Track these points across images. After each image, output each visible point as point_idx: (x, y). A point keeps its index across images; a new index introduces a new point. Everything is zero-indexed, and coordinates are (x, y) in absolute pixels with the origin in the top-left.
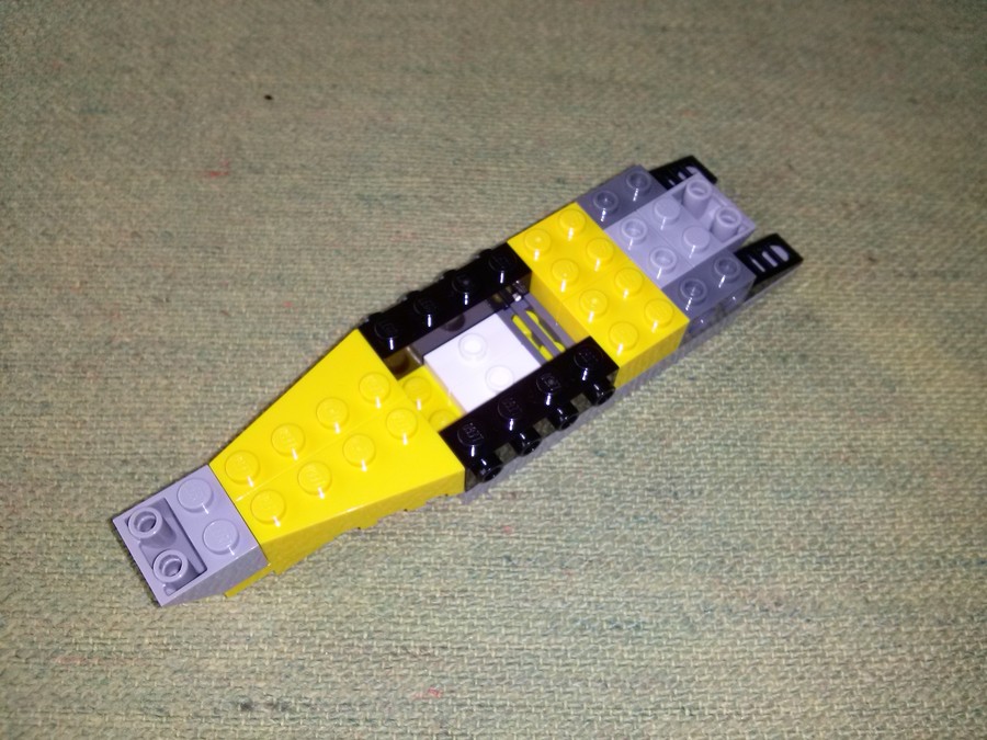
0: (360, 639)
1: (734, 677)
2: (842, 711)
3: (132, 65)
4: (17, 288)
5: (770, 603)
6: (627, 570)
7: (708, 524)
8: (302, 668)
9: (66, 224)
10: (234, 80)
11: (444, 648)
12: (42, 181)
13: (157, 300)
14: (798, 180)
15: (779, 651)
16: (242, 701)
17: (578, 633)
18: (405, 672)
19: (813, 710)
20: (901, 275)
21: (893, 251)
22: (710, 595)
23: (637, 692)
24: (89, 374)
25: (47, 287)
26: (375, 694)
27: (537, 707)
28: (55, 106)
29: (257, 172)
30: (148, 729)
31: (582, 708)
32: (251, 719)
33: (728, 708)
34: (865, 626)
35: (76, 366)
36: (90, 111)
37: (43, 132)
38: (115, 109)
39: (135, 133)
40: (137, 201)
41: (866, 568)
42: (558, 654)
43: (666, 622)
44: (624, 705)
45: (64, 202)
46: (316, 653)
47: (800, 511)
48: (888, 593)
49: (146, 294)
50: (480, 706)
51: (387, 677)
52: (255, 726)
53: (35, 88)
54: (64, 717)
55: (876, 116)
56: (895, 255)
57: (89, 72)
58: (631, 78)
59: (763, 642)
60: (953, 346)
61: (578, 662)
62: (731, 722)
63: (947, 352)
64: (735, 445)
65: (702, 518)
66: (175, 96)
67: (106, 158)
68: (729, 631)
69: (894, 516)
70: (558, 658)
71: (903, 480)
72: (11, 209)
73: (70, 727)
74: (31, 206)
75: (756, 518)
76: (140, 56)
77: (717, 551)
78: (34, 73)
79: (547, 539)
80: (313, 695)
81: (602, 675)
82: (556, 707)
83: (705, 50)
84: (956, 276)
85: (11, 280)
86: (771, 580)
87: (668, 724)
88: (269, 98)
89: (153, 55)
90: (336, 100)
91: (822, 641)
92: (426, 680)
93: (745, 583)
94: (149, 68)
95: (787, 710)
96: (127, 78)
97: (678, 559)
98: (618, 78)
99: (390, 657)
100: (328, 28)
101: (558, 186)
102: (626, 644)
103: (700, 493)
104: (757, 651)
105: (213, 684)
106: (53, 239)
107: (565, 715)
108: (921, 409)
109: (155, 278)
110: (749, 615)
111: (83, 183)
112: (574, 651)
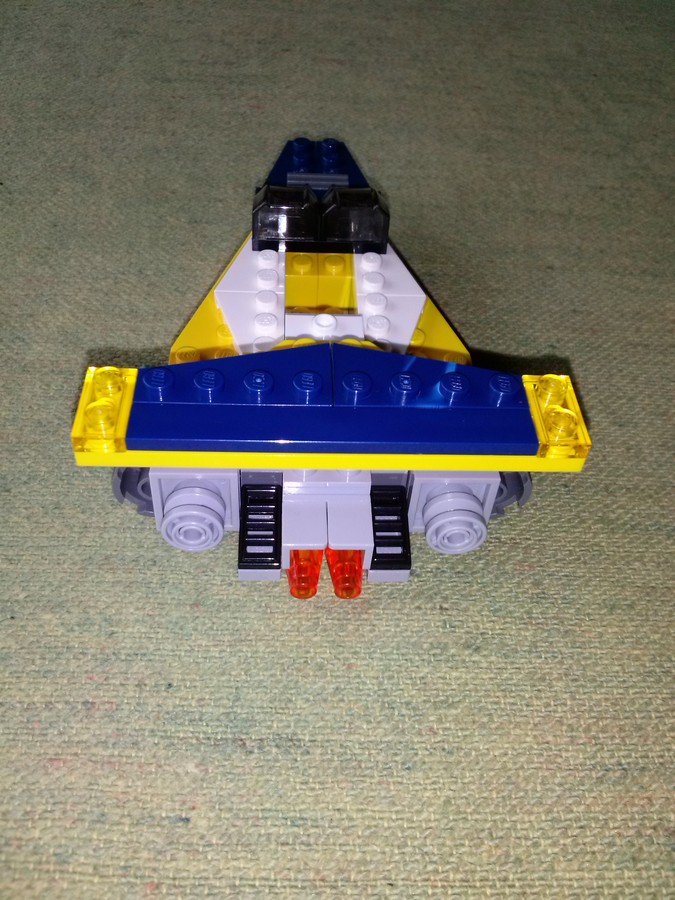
3: (221, 197)
6: (657, 494)
9: (192, 285)
11: (528, 539)
12: (169, 260)
17: (630, 532)
18: (501, 553)
26: (481, 566)
27: (611, 577)
28: (168, 218)
31: (645, 578)
36: (196, 222)
37: (163, 232)
38: (215, 222)
42: (619, 544)
45: (187, 273)
50: (566, 576)
51: (488, 555)
53: (151, 207)
57: (190, 200)
58: (585, 213)
61: (635, 551)
70: (618, 547)
72: (147, 275)
73: (243, 585)
74: (163, 274)
76: (226, 192)
78: (148, 198)
79: (591, 475)
81: (656, 559)
82: (625, 578)
83: (633, 200)
85: (155, 315)
89: (236, 192)
92: (519, 558)
94: (235, 199)
96: (220, 205)
98: (576, 213)
101: (549, 270)
102: (668, 539)
106: (184, 294)
107: (633, 583)
111: (199, 263)
112: (629, 543)
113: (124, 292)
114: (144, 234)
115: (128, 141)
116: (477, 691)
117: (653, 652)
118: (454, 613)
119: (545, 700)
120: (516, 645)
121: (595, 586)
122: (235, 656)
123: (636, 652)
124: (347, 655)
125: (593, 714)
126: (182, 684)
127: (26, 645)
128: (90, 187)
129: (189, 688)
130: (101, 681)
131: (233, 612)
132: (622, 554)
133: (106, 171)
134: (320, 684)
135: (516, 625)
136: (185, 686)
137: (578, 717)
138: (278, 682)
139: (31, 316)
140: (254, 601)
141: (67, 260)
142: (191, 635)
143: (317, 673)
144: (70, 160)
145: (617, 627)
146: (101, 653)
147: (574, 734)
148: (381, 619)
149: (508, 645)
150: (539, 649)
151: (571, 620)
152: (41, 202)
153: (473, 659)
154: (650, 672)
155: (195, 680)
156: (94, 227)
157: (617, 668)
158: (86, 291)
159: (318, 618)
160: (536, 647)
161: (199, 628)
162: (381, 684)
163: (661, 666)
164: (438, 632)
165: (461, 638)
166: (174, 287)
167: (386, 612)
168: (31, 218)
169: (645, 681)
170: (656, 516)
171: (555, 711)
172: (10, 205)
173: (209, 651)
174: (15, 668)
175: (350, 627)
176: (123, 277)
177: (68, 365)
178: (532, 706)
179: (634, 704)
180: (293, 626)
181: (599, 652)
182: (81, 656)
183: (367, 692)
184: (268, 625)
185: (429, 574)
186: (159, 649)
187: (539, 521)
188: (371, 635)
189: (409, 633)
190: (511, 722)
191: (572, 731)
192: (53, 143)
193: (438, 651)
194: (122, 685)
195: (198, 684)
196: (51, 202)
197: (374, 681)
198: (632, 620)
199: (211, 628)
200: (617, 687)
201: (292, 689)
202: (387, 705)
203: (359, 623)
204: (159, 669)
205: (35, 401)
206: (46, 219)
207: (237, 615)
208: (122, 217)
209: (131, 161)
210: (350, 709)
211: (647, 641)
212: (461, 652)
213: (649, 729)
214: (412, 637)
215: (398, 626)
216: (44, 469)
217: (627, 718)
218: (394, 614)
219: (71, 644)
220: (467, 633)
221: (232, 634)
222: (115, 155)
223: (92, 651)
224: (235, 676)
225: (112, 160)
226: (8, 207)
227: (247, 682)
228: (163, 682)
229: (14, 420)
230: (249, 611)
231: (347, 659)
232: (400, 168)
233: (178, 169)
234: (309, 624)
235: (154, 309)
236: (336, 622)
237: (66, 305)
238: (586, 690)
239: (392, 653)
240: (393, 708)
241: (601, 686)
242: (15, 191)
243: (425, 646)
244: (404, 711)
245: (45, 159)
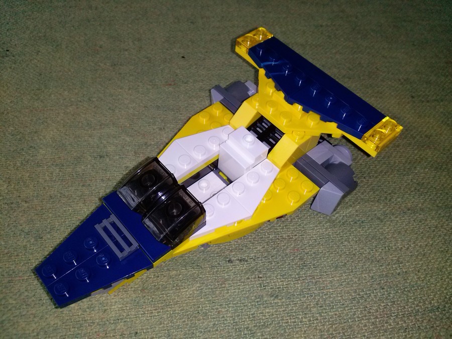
0: (265, 235)
1: (400, 235)
2: (439, 242)
3: (127, 48)
4: (104, 128)
5: (405, 210)
6: (354, 204)
7: (378, 186)
8: (246, 246)
9: (117, 105)
10: (168, 52)
11: (296, 235)
12: (103, 91)
13: (160, 129)
14: (381, 73)
15: (412, 225)
16: (228, 259)
17: (342, 226)
18: (284, 244)
19: (429, 243)
20: (423, 102)
21: (419, 94)
22: (384, 209)
23: (368, 243)
24: (141, 155)
25: (116, 127)
26: (275, 252)
27: (334, 251)
28: (100, 64)
29: (185, 83)
30: (195, 273)
31: (350, 250)
32: (233, 265)
33: (400, 245)
34: (439, 214)
35: (135, 153)
36: (115, 65)
37: (98, 73)
38: (125, 64)
39: (135, 71)
40: (143, 96)
41: (435, 196)
42: (338, 233)
43: (372, 219)
44: (365, 248)
45: (114, 97)
46: (250, 241)
47: (408, 180)
48: (444, 203)
49: (156, 127)
50: (314, 253)
51: (278, 246)
52: (234, 268)
53: (90, 58)
54: (162, 273)
55: (403, 50)
56: (420, 95)
57: (110, 51)
58: (314, 43)
59: (406, 223)
60: (446, 123)
61: (345, 235)
62: (403, 250)
63: (444, 125)
64: (381, 161)
65: (375, 184)
66: (147, 58)
67: (127, 81)
68: (394, 220)
69: (440, 178)
70: (337, 235)
71: (440, 167)
72: (93, 101)
73: (165, 276)
74: (101, 100)
75: (395, 183)
76: (129, 45)
77: (384, 195)
78: (88, 52)
80: (252, 255)
81: (355, 239)
82: (341, 251)
83: (338, 32)
84: (442, 101)
85: (100, 125)
86: (404, 203)
87: (381, 252)
88: (183, 57)
89: (134, 44)
90: (208, 57)
91: (426, 220)
92: (292, 246)
93: (396, 204)
94: (134, 49)
95: (421, 244)
96: (126, 53)
97: (371, 199)
98: (309, 43)
99: (277, 240)
100: (198, 32)
102: (360, 228)
103: (373, 176)
104: (405, 226)
105: (216, 255)
106: (113, 110)
107: (345, 253)
108: (440, 144)
109: (158, 121)
110: (400, 215)
111: (120, 90)
112: (342, 232)
113: (82, 112)
114: (88, 75)
115: (73, 16)
116: (278, 318)
117: (355, 288)
118: (264, 279)
119: (308, 319)
120: (294, 292)
121: (328, 256)
122: (165, 314)
123: (348, 289)
124: (217, 307)
125: (330, 323)
126: (142, 331)
127: (65, 321)
128: (56, 48)
129: (146, 333)
130: (103, 335)
131: (162, 291)
132: (340, 238)
133: (63, 37)
134: (206, 323)
135: (293, 281)
136: (144, 332)
137: (323, 325)
138: (187, 324)
139: (36, 132)
140: (170, 284)
141: (50, 95)
142: (143, 305)
143: (204, 318)
144: (43, 31)
145: (339, 277)
146: (101, 321)
147: (322, 333)
148: (231, 286)
149: (290, 293)
150: (305, 293)
151: (318, 276)
152: (31, 60)
153: (275, 301)
154: (354, 298)
155: (148, 329)
156: (61, 73)
157: (340, 298)
158: (62, 114)
159: (202, 289)
160: (303, 292)
161: (146, 301)
162: (234, 319)
163: (359, 295)
164: (258, 289)
165: (269, 292)
166: (108, 108)
167: (233, 282)
168: (27, 71)
169: (352, 303)
170: (354, 216)
171: (313, 323)
172: (15, 64)
173: (152, 313)
174: (61, 334)
175: (217, 292)
176: (80, 104)
177: (60, 160)
178: (303, 322)
179: (348, 315)
180: (191, 294)
181: (331, 291)
182: (92, 324)
183: (228, 324)
184: (179, 296)
185: (252, 260)
186: (129, 315)
187: (300, 225)
188: (228, 295)
189: (245, 292)
190: (294, 332)
191: (322, 332)
192: (32, 21)
193: (259, 300)
194: (114, 336)
195: (149, 330)
196: (36, 60)
197: (231, 319)
198: (345, 273)
199: (152, 301)
200: (340, 308)
201: (193, 327)
202: (238, 330)
203: (221, 289)
204: (130, 326)
205: (46, 184)
206: (35, 71)
207: (163, 292)
208: (76, 66)
209: (76, 29)
210: (222, 334)
211: (352, 282)
212: (269, 299)
213: (355, 327)
214: (246, 294)
215: (239, 289)
216: (57, 223)
217: (345, 323)
218: (237, 283)
219: (86, 319)
220: (271, 288)
221: (162, 303)
222: (67, 26)
223: (97, 321)
224: (166, 324)
225: (65, 29)
226: (13, 65)
227: (172, 326)
228: (132, 332)
229: (37, 196)
230: (169, 290)
231: (217, 309)
232: (219, 21)
233: (101, 32)
234: (198, 292)
235: (99, 122)
236: (210, 290)
237: (53, 124)
238: (326, 311)
239: (238, 303)
240: (241, 331)
241: (333, 308)
242: (16, 54)
243: (253, 298)
244: (246, 332)
245: (29, 32)
